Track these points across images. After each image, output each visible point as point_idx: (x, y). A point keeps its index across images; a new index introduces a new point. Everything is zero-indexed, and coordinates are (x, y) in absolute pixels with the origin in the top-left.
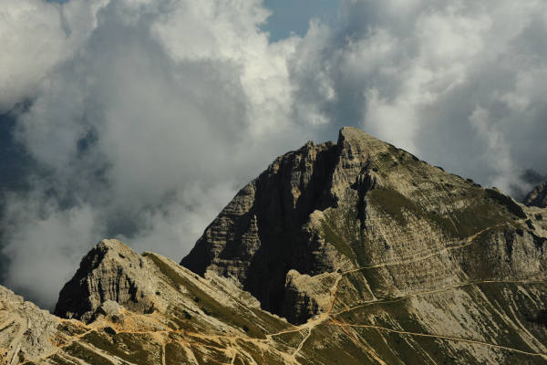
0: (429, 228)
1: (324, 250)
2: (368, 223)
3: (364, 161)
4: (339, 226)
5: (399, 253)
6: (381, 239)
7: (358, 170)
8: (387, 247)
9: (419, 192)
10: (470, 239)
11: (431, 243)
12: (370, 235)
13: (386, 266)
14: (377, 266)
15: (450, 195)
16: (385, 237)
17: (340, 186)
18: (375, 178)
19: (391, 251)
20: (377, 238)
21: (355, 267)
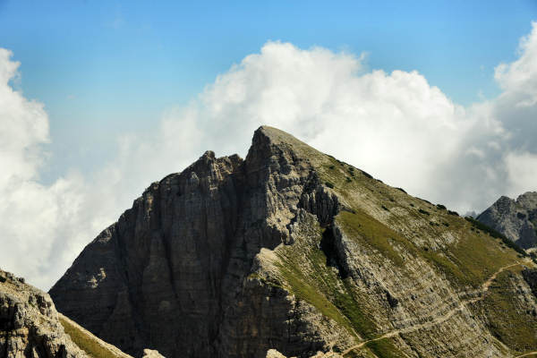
0: (432, 272)
1: (296, 315)
2: (351, 264)
3: (305, 175)
4: (305, 273)
5: (411, 310)
6: (379, 290)
7: (300, 189)
8: (393, 303)
9: (395, 219)
10: (485, 287)
11: (443, 294)
12: (360, 283)
13: (401, 335)
14: (389, 335)
15: (431, 224)
16: (383, 285)
17: (279, 215)
18: (334, 197)
19: (400, 309)
20: (372, 288)
21: (357, 340)
